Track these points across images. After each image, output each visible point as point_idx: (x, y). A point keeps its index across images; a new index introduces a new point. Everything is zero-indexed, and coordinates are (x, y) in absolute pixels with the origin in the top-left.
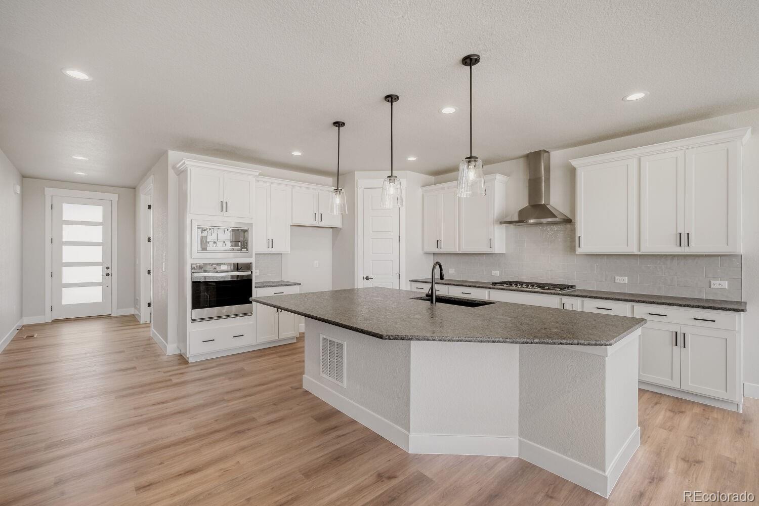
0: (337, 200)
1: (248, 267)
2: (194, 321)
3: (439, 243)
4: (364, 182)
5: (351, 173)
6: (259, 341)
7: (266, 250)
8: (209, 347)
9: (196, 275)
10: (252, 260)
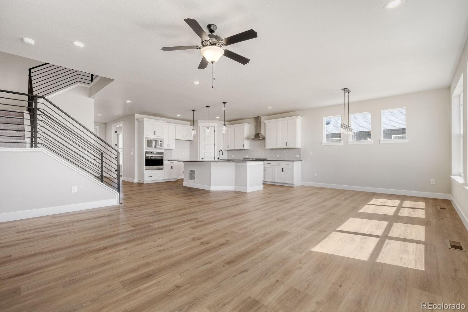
0: (193, 132)
1: (162, 153)
2: (146, 170)
3: (228, 146)
4: (202, 124)
5: (197, 121)
6: (166, 178)
7: (167, 148)
8: (150, 179)
9: (147, 155)
10: (163, 151)
